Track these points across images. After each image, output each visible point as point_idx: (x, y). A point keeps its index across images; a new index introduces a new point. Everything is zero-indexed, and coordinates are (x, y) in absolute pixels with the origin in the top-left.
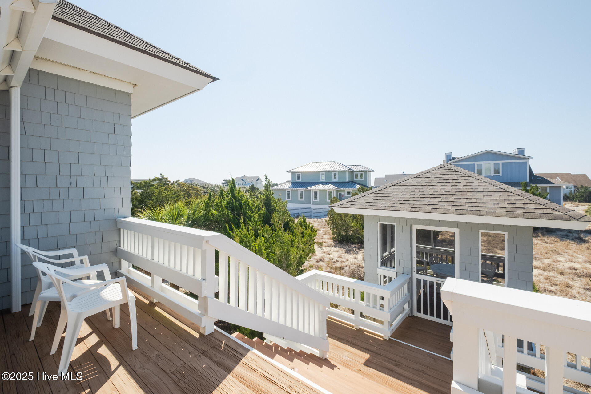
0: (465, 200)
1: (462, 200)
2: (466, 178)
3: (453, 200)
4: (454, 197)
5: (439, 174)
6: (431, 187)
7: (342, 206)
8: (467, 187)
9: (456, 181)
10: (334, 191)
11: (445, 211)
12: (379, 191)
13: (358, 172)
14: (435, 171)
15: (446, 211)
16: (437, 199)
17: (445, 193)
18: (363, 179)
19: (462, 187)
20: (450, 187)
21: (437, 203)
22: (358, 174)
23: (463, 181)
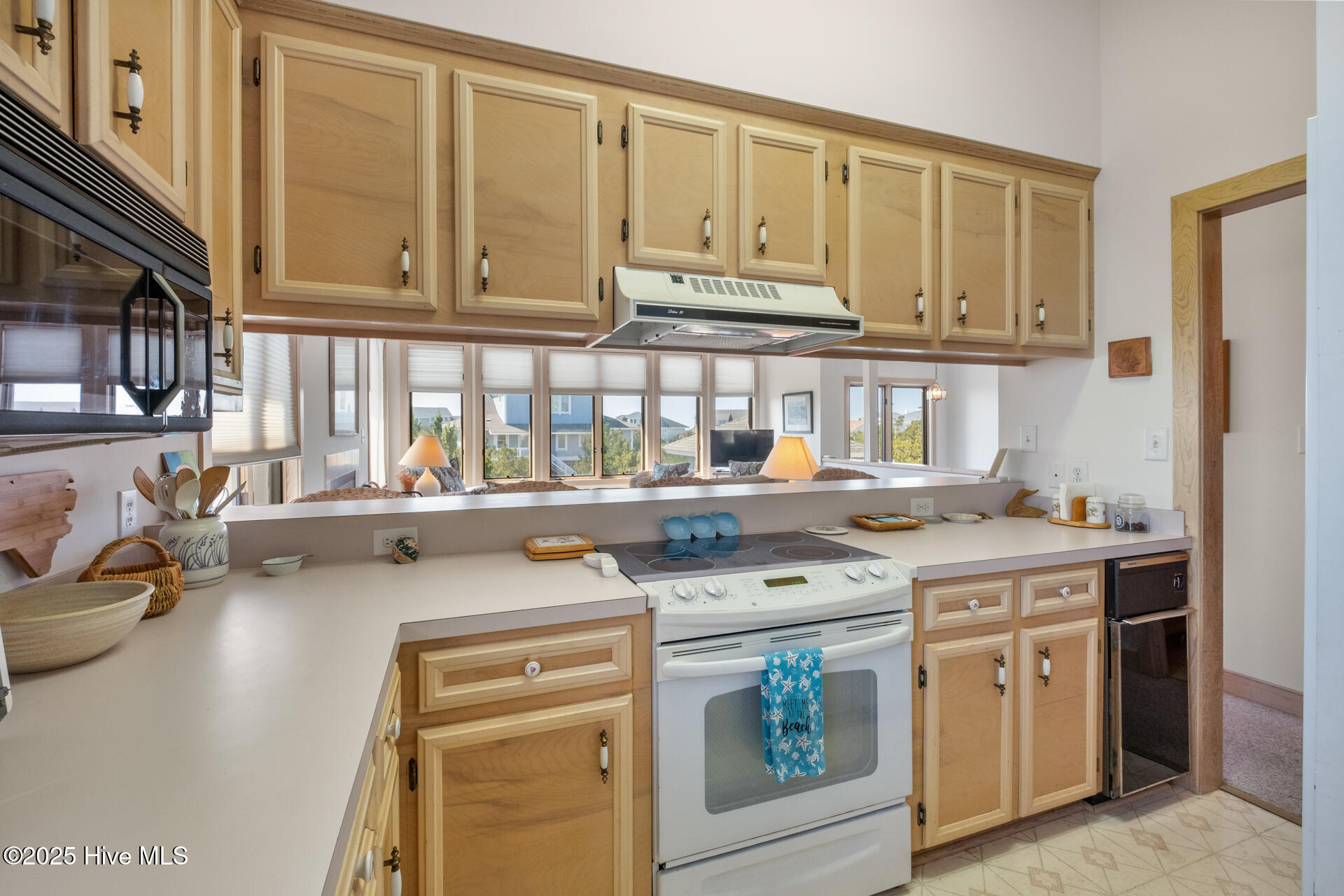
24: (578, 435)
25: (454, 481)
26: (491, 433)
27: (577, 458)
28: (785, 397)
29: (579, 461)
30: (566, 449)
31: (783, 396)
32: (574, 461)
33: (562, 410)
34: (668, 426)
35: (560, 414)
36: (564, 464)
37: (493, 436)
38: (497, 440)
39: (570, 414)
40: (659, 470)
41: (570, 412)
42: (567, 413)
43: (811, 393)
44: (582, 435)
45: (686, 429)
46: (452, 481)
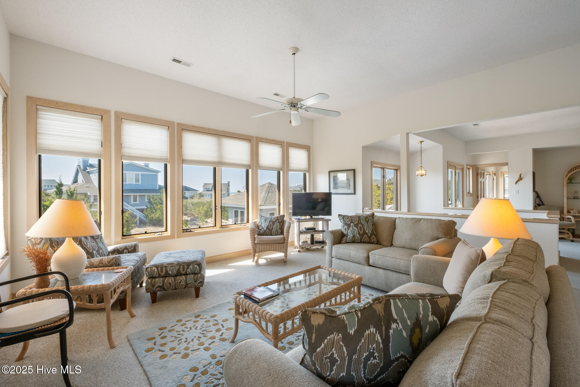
24: (145, 195)
25: (97, 243)
26: (89, 194)
27: (145, 207)
28: (331, 173)
29: (146, 209)
30: (138, 202)
31: (329, 172)
32: (144, 209)
33: (135, 182)
34: (189, 190)
35: (134, 184)
36: (137, 210)
37: (90, 196)
38: (93, 198)
39: (140, 184)
40: (265, 221)
41: (140, 183)
42: (138, 183)
43: (354, 170)
44: (147, 195)
45: (198, 192)
46: (94, 244)
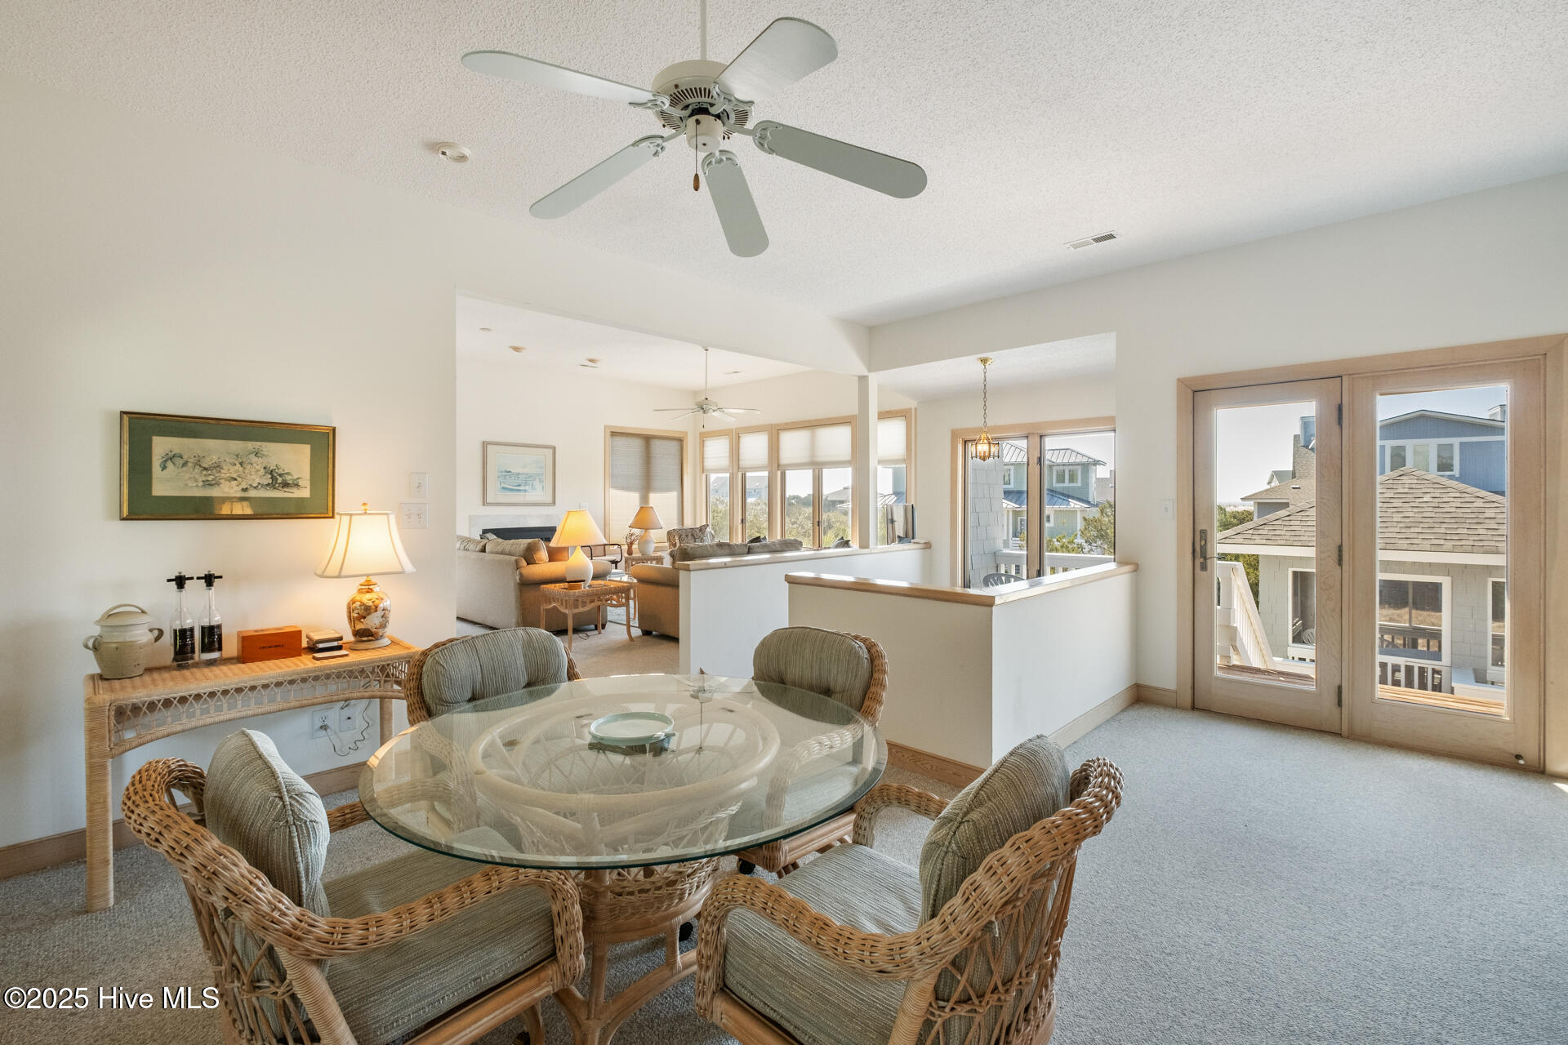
0: (1465, 531)
1: (1459, 531)
2: (1458, 495)
3: (1443, 531)
4: (1445, 526)
5: (1399, 486)
6: (1395, 510)
7: (1227, 541)
8: (1463, 510)
9: (1440, 500)
10: (1008, 514)
11: (1433, 548)
12: (1289, 515)
13: (1064, 465)
14: (1391, 482)
15: (1437, 548)
16: (1412, 530)
17: (1424, 520)
18: (1079, 484)
19: (1453, 510)
20: (1431, 509)
21: (1415, 536)
22: (1064, 471)
23: (1452, 499)
